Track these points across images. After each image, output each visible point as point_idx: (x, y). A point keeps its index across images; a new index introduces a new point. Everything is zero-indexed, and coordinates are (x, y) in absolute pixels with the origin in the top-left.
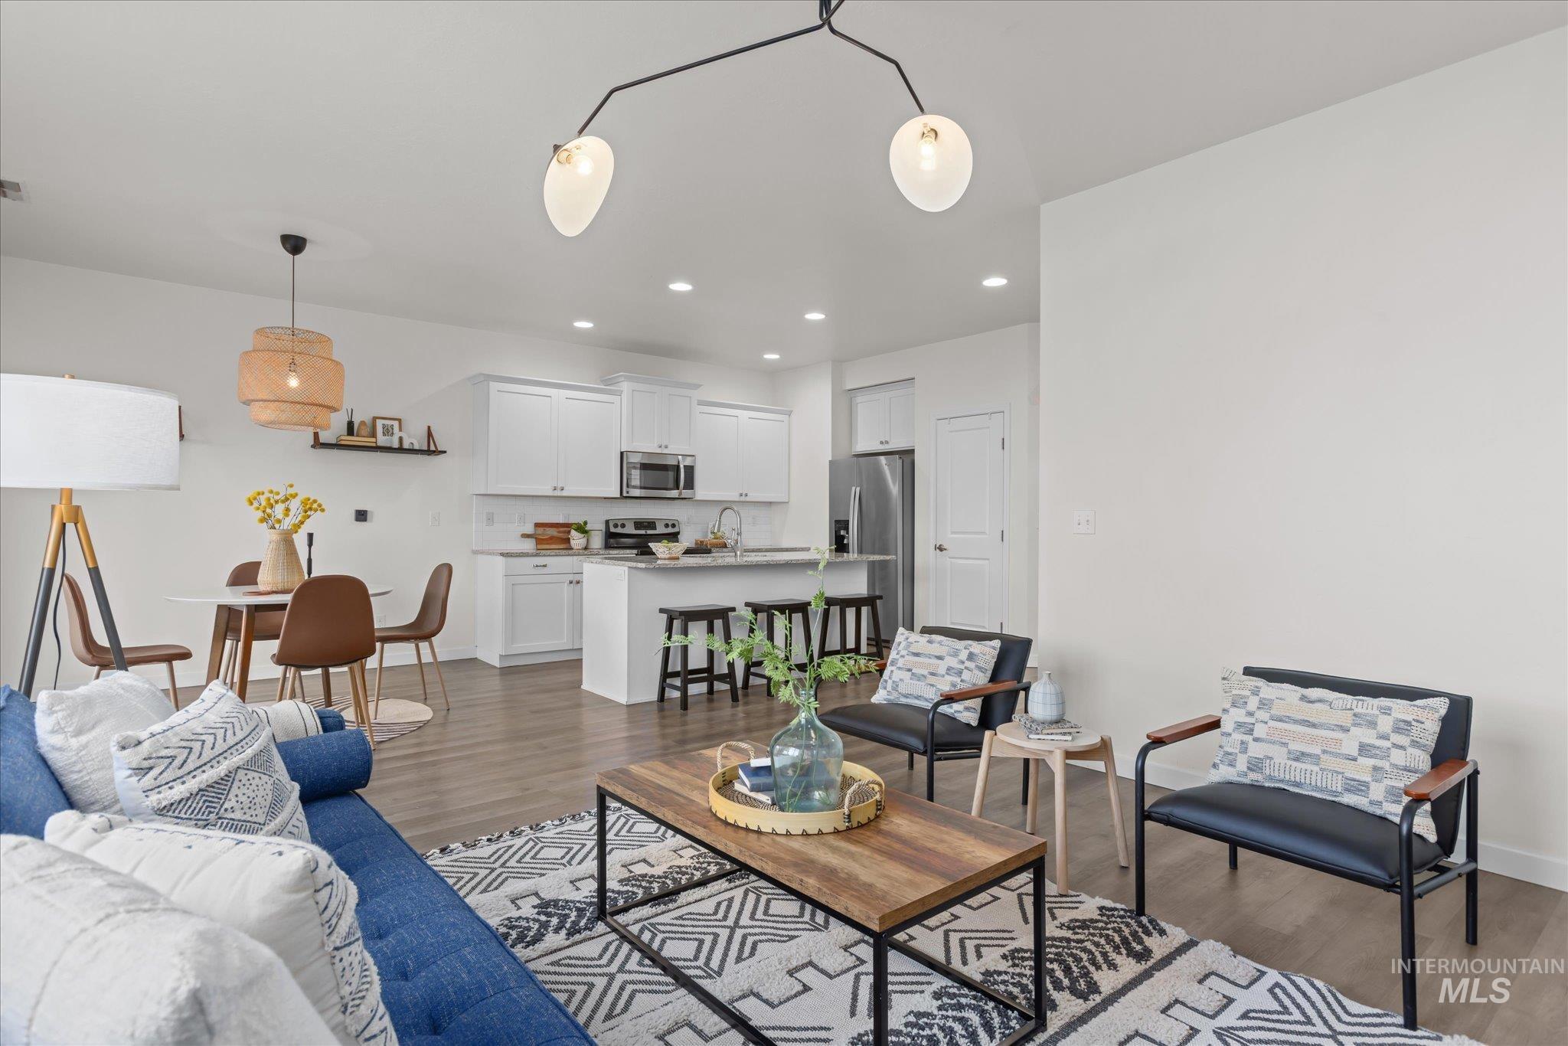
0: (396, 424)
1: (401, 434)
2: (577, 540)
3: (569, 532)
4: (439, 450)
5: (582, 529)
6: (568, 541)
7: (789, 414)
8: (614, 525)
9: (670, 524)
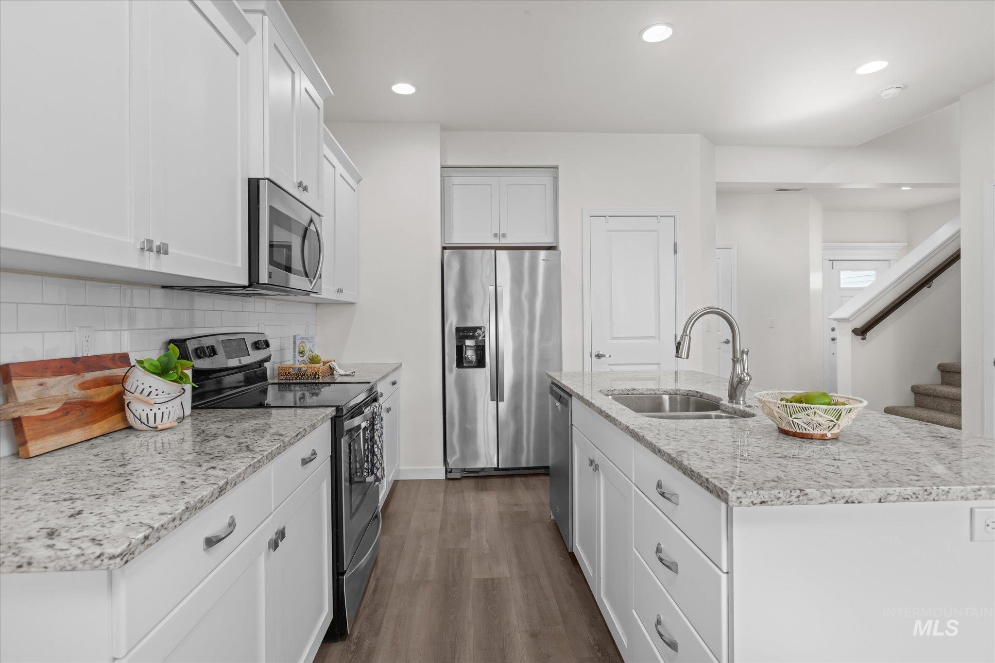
3: (122, 381)
6: (119, 406)
7: (358, 181)
8: (196, 351)
9: (262, 341)
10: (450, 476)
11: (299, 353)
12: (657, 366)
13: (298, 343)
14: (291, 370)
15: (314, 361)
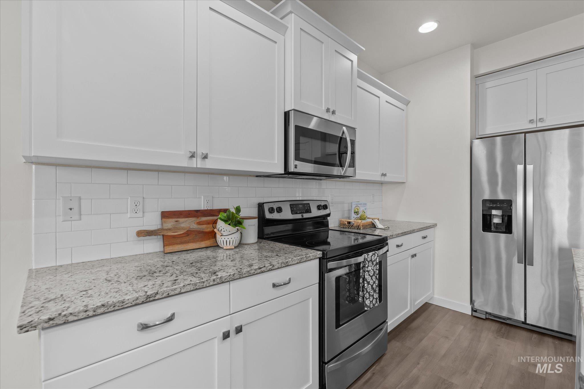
2: (225, 234)
5: (234, 220)
7: (407, 103)
8: (269, 210)
9: (322, 205)
10: (475, 314)
11: (354, 212)
13: (354, 206)
14: (346, 223)
15: (361, 218)
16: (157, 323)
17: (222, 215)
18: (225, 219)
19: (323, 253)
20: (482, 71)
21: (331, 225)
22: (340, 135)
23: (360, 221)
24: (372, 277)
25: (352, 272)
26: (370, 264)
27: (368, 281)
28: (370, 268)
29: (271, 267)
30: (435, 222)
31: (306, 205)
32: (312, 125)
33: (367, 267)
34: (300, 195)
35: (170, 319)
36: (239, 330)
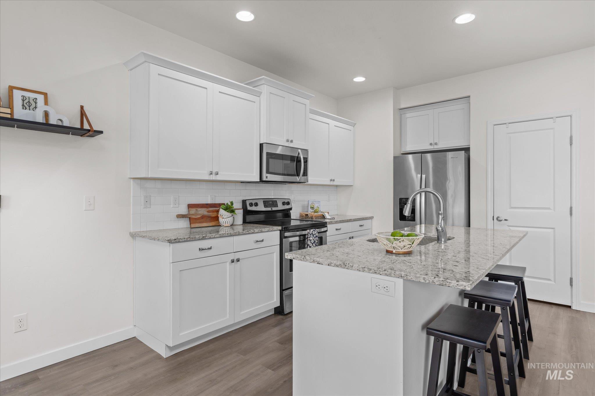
0: (41, 99)
1: (47, 108)
2: (225, 217)
3: (218, 211)
4: (94, 129)
5: (230, 209)
6: (217, 218)
7: (354, 125)
8: (249, 204)
9: (286, 202)
11: (311, 207)
12: (552, 230)
13: (310, 203)
14: (304, 215)
15: (315, 212)
16: (207, 248)
17: (222, 206)
18: (225, 209)
19: (282, 227)
20: (403, 106)
21: (292, 217)
22: (297, 155)
23: (313, 213)
24: (313, 244)
25: (301, 241)
26: (311, 236)
27: (310, 246)
28: (311, 238)
29: (253, 231)
30: (372, 216)
31: (274, 202)
32: (279, 151)
33: (310, 238)
34: (272, 195)
35: (210, 248)
36: (238, 260)
